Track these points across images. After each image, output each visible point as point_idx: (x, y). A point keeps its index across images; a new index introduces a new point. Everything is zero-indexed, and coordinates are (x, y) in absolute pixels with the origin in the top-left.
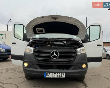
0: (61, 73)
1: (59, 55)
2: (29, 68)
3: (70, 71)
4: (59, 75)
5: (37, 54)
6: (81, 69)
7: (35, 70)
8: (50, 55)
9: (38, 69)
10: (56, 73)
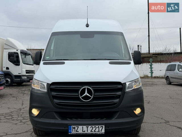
0: (97, 126)
1: (94, 95)
2: (41, 118)
3: (114, 121)
4: (94, 129)
5: (54, 93)
6: (132, 117)
7: (52, 121)
8: (78, 95)
9: (57, 119)
10: (90, 126)
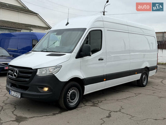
0: (18, 93)
3: (27, 92)
4: (17, 94)
10: (15, 92)
